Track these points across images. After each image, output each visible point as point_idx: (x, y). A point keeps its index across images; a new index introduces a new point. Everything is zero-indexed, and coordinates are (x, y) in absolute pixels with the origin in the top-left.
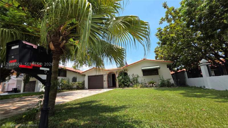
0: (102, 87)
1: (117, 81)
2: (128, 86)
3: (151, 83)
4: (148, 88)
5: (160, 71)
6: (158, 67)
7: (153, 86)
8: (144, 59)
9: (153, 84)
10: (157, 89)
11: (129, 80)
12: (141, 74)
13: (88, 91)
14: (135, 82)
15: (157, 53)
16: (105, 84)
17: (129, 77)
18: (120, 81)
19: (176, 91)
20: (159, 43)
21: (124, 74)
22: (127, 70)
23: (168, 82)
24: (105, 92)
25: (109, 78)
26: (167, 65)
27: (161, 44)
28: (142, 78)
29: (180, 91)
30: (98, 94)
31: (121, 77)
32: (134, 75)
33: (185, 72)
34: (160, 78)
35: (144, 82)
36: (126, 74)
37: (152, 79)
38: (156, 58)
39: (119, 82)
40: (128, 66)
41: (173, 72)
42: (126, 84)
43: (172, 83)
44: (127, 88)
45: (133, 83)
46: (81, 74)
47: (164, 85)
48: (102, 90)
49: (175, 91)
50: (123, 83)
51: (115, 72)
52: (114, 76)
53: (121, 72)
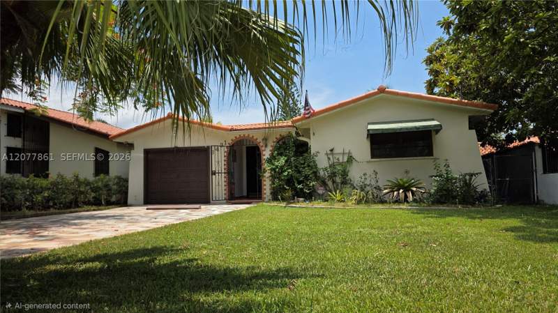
0: (204, 198)
1: (267, 174)
2: (309, 197)
3: (399, 187)
4: (387, 206)
5: (438, 140)
6: (435, 123)
7: (406, 197)
8: (382, 90)
9: (407, 189)
10: (420, 212)
11: (315, 173)
12: (362, 149)
13: (142, 210)
14: (338, 180)
15: (436, 66)
16: (219, 184)
17: (316, 158)
18: (276, 174)
19: (493, 218)
20: (447, 25)
21: (295, 147)
22: (307, 132)
23: (467, 185)
24: (215, 216)
25: (234, 160)
26: (470, 118)
27: (457, 27)
28: (364, 168)
29: (505, 221)
30: (185, 225)
31: (282, 160)
32: (335, 152)
33: (537, 148)
34: (437, 167)
35: (373, 183)
36: (302, 148)
37: (407, 172)
38: (431, 86)
39: (273, 177)
40: (315, 114)
41: (489, 149)
42: (300, 186)
43: (479, 190)
44: (304, 205)
45: (330, 183)
46: (118, 140)
47: (451, 196)
48: (203, 207)
49: (487, 220)
50: (290, 181)
51: (259, 137)
52: (253, 153)
53: (283, 138)
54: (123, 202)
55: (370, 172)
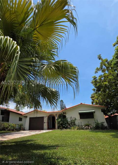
0: (42, 129)
1: (57, 123)
2: (66, 128)
3: (87, 125)
4: (84, 130)
5: (95, 114)
6: (94, 111)
7: (88, 128)
8: (81, 104)
9: (88, 126)
10: (92, 131)
11: (68, 122)
12: (78, 117)
13: (28, 131)
14: (73, 124)
15: (93, 98)
16: (45, 125)
17: (68, 119)
18: (59, 123)
19: (108, 133)
20: (94, 90)
21: (63, 116)
22: (65, 113)
23: (102, 125)
24: (44, 133)
25: (49, 120)
26: (101, 110)
27: (96, 90)
28: (79, 121)
29: (111, 133)
30: (37, 135)
31: (60, 120)
32: (72, 117)
33: (117, 116)
34: (95, 121)
35: (81, 124)
36: (65, 117)
37: (88, 122)
38: (93, 103)
39: (58, 123)
40: (67, 109)
41: (107, 117)
42: (64, 126)
43: (105, 126)
44: (65, 130)
45: (71, 125)
46: (24, 115)
47: (99, 128)
49: (107, 133)
50: (62, 124)
51: (55, 114)
52: (54, 118)
53: (60, 114)
54: (24, 130)
55: (80, 122)
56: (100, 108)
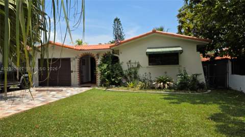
1: (98, 73)
2: (119, 84)
3: (161, 81)
4: (154, 91)
5: (182, 57)
6: (180, 49)
7: (164, 87)
8: (154, 31)
9: (164, 83)
11: (121, 73)
12: (144, 61)
14: (133, 76)
15: (182, 19)
17: (122, 65)
21: (113, 59)
22: (118, 52)
25: (84, 65)
26: (198, 47)
28: (146, 71)
31: (105, 66)
32: (131, 62)
33: (229, 61)
34: (180, 71)
35: (149, 78)
36: (116, 60)
37: (166, 73)
39: (101, 74)
40: (121, 43)
42: (113, 80)
43: (200, 82)
44: (114, 89)
45: (129, 78)
47: (187, 87)
50: (109, 77)
51: (94, 54)
52: (93, 61)
53: (106, 54)
56: (195, 43)
